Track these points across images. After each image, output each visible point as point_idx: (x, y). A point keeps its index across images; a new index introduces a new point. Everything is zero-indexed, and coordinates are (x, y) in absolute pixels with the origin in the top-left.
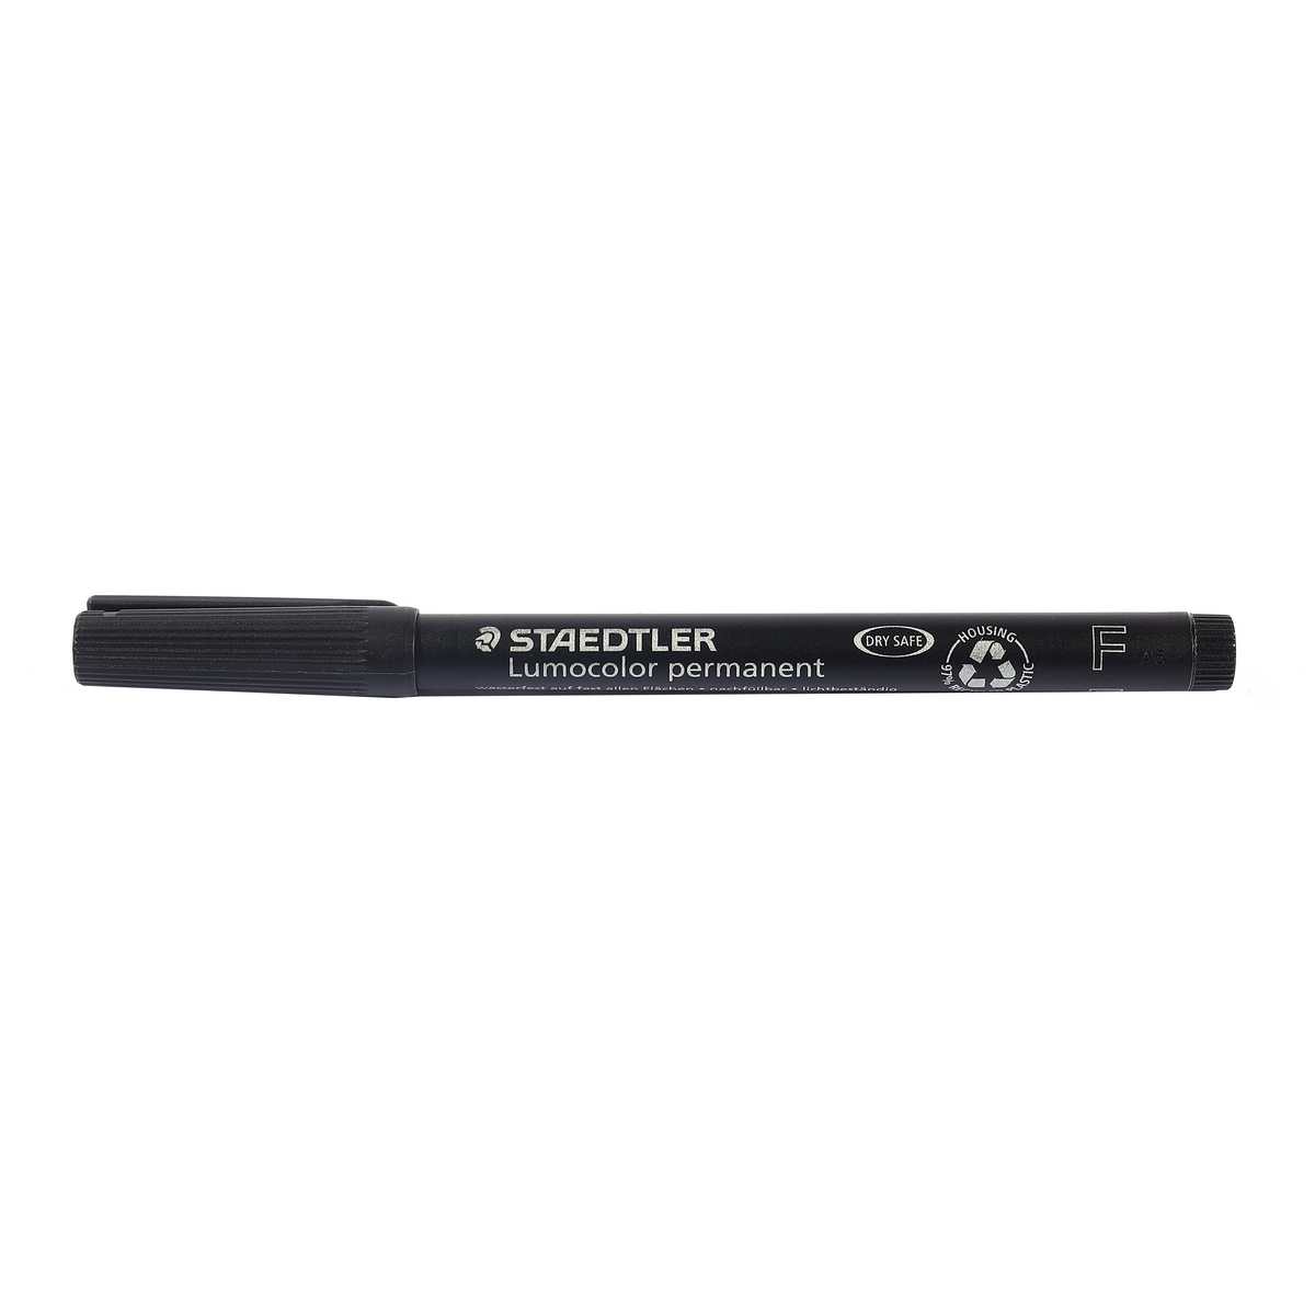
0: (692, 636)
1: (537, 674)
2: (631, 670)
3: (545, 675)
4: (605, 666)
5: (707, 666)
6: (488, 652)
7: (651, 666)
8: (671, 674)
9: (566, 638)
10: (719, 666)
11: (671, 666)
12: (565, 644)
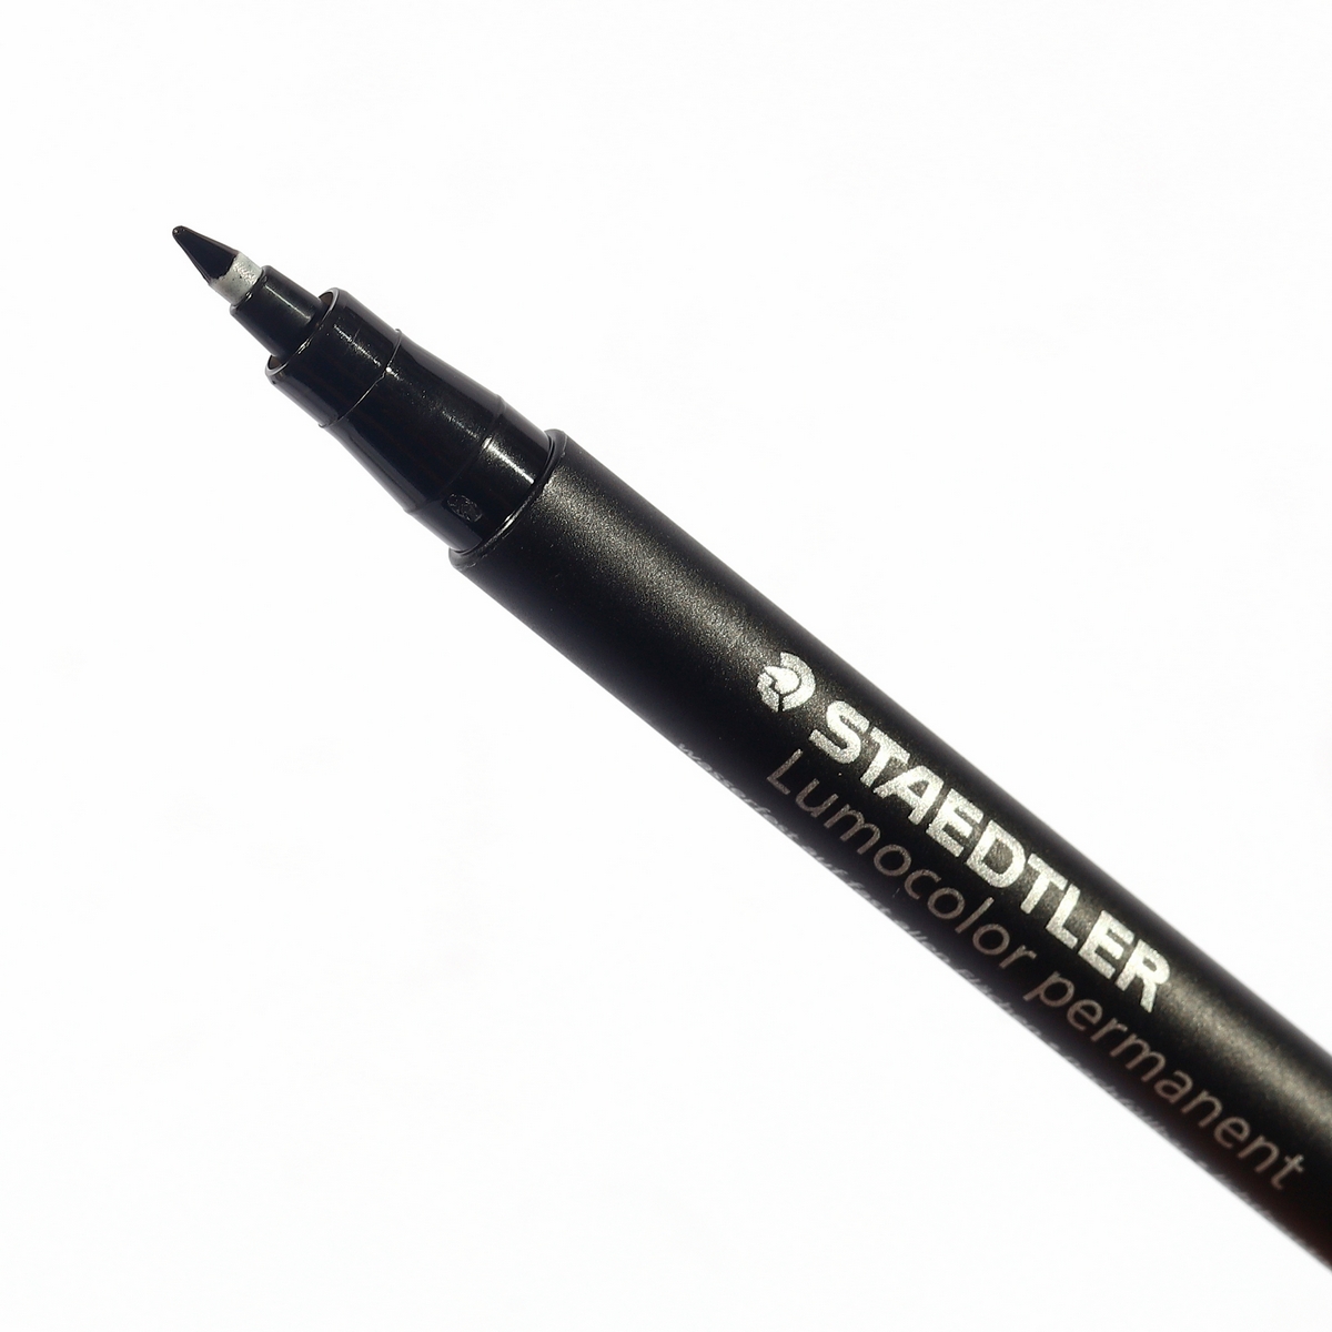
0: (1129, 949)
1: (816, 812)
2: (982, 930)
3: (828, 824)
4: (946, 891)
5: (1114, 1024)
6: (767, 708)
7: (1021, 951)
8: (1041, 990)
9: (919, 789)
10: (1132, 1040)
11: (1055, 978)
12: (909, 797)
